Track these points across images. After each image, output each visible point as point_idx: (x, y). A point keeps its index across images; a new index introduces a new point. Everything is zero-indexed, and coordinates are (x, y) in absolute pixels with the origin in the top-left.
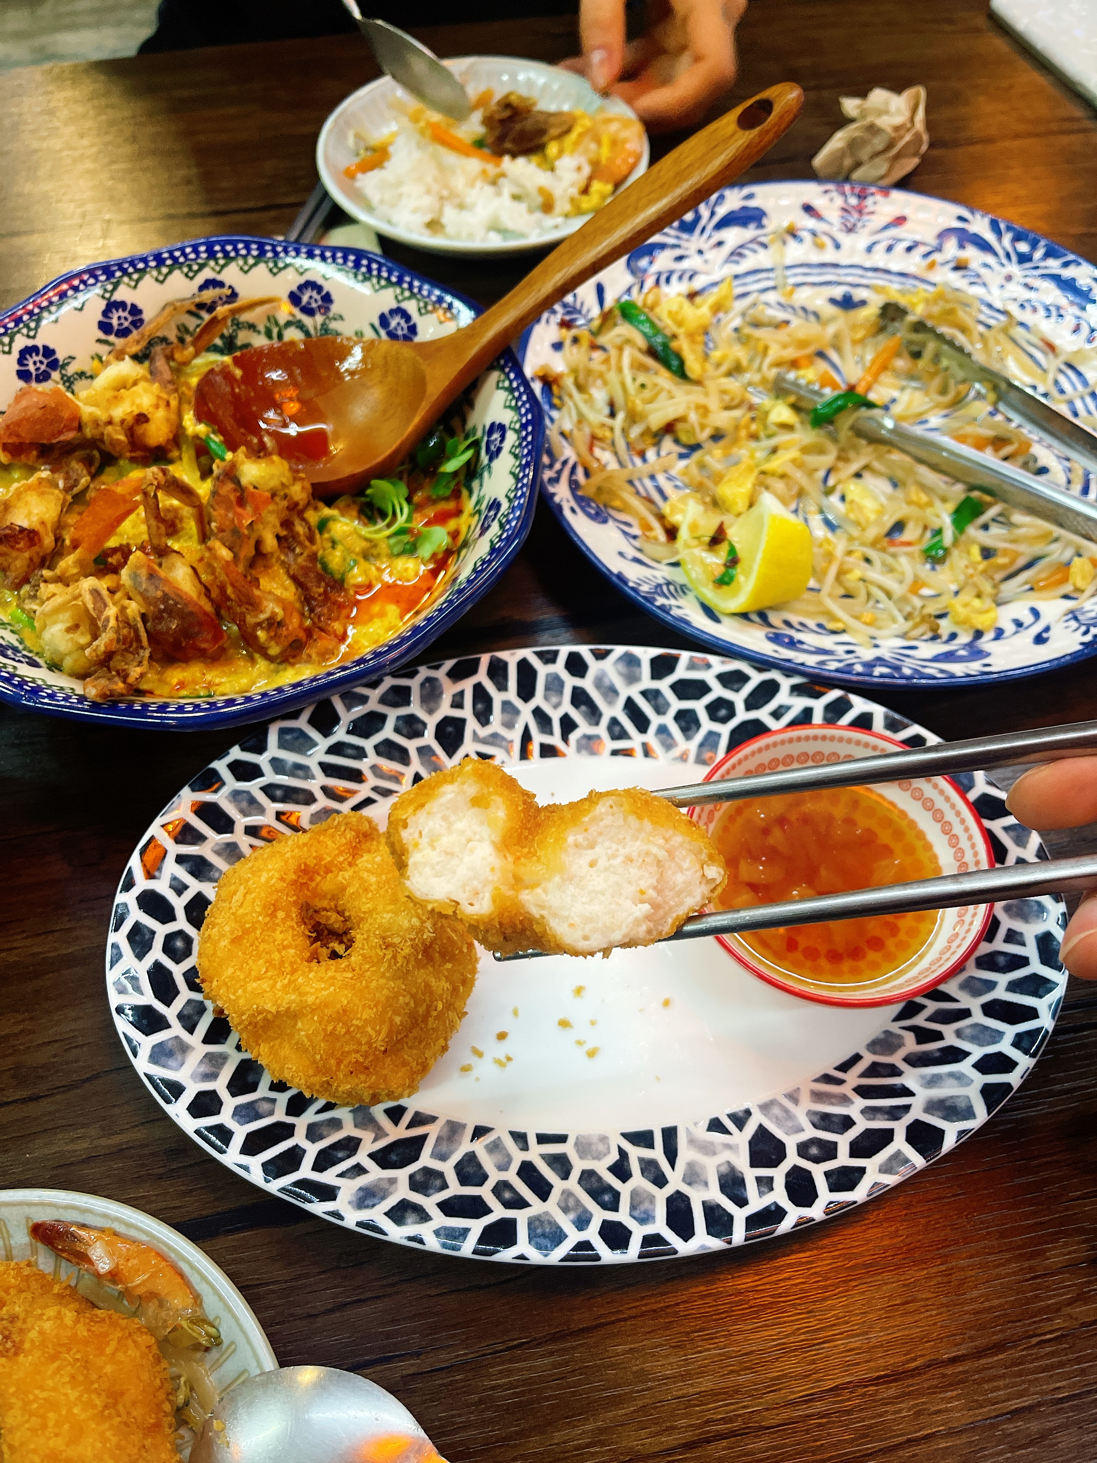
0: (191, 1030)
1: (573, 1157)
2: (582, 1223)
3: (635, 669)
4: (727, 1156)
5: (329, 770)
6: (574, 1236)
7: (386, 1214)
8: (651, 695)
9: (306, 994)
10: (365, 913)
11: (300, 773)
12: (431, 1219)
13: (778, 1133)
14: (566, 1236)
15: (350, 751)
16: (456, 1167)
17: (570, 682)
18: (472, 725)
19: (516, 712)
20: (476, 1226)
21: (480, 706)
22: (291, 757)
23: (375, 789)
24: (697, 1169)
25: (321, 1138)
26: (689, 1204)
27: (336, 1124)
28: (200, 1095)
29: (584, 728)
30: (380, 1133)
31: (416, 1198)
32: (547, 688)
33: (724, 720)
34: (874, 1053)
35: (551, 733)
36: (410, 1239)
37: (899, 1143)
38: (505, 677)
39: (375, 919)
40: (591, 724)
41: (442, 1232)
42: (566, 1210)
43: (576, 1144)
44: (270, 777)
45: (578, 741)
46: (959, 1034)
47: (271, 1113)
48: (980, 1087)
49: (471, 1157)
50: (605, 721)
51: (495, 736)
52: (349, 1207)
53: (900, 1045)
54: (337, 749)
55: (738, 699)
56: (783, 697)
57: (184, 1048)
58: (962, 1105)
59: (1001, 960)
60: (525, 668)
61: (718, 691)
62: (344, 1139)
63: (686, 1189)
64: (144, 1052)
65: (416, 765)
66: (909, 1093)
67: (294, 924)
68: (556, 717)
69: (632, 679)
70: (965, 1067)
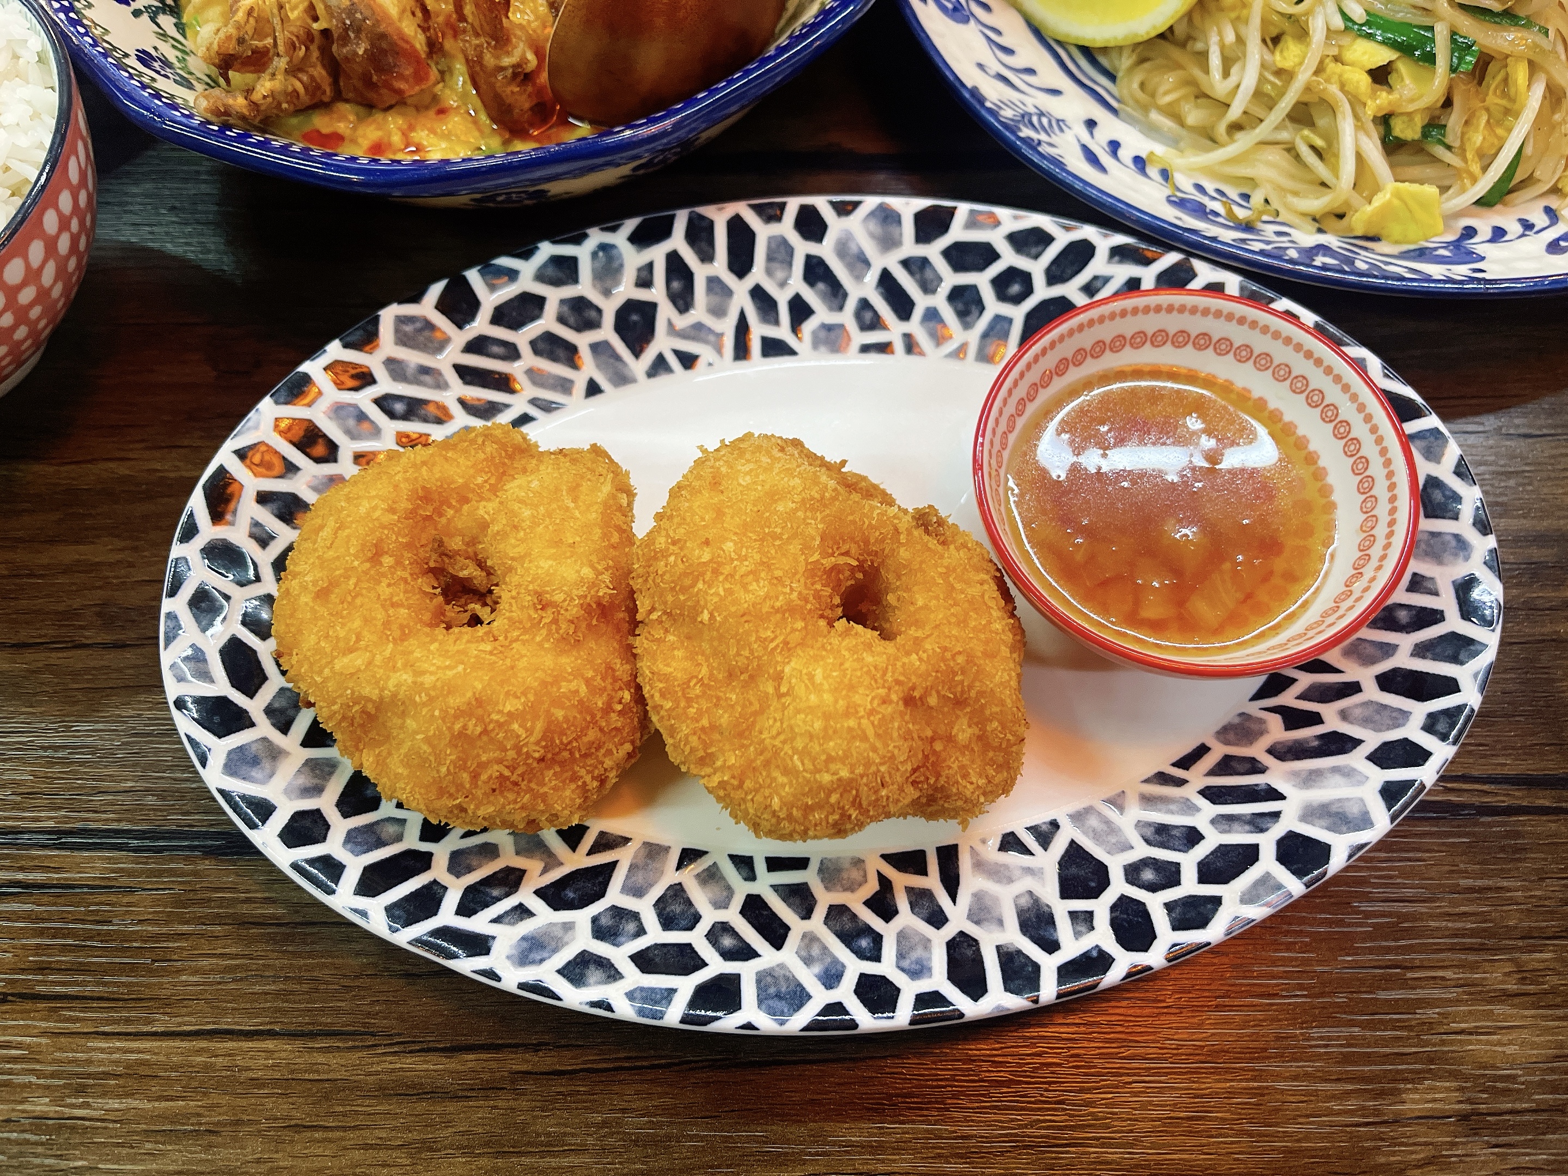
0: (284, 728)
1: (817, 888)
2: (831, 978)
3: (893, 229)
4: (1026, 884)
5: (467, 374)
6: (820, 997)
7: (559, 972)
8: (916, 266)
9: (423, 673)
10: (512, 559)
11: (427, 379)
12: (621, 977)
13: (1098, 852)
14: (809, 997)
15: (496, 349)
16: (656, 905)
17: (802, 248)
18: (666, 312)
19: (728, 292)
20: (686, 986)
21: (676, 285)
22: (413, 358)
23: (534, 402)
24: (988, 903)
25: (470, 870)
26: (978, 950)
27: (490, 851)
28: (299, 816)
29: (822, 314)
30: (551, 861)
31: (601, 949)
32: (770, 258)
33: (1017, 300)
34: (1227, 743)
35: (777, 322)
36: (594, 1004)
37: (1268, 863)
38: (711, 242)
39: (528, 569)
40: (831, 309)
41: (637, 995)
42: (808, 961)
43: (821, 871)
44: (385, 385)
45: (815, 334)
46: (1344, 715)
47: (399, 838)
48: (1379, 786)
49: (677, 891)
50: (851, 304)
51: (699, 326)
52: (508, 964)
53: (1262, 733)
54: (477, 346)
55: (1037, 268)
56: (1098, 265)
57: (275, 754)
58: (1353, 810)
59: (1403, 616)
60: (739, 230)
61: (1009, 258)
62: (501, 871)
63: (972, 930)
64: (217, 760)
65: (589, 368)
66: (1276, 796)
67: (406, 575)
68: (782, 299)
69: (888, 242)
70: (1357, 759)
